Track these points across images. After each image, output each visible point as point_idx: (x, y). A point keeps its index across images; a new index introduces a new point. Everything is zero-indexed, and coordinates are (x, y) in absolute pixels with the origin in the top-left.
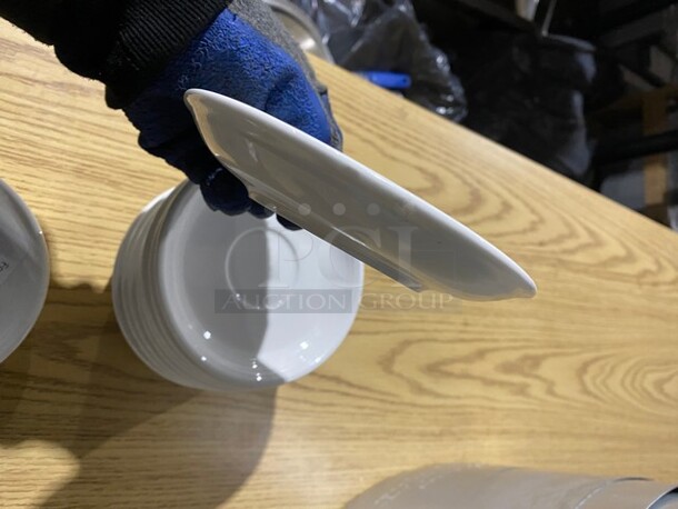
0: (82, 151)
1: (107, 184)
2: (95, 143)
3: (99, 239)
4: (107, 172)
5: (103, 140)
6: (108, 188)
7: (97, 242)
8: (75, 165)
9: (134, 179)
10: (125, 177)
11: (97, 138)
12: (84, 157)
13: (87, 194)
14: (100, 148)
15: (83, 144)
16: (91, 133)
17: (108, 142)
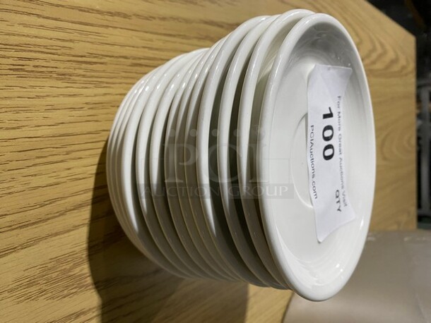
0: (13, 40)
1: (57, 79)
2: (25, 25)
3: (69, 148)
4: (52, 64)
5: (33, 20)
6: (60, 84)
7: (68, 153)
8: (10, 61)
9: (84, 66)
10: (74, 65)
11: (25, 18)
12: (18, 47)
13: (38, 97)
14: (34, 32)
15: (11, 29)
16: (17, 12)
17: (41, 21)
